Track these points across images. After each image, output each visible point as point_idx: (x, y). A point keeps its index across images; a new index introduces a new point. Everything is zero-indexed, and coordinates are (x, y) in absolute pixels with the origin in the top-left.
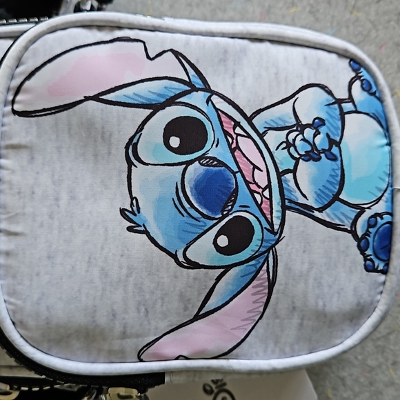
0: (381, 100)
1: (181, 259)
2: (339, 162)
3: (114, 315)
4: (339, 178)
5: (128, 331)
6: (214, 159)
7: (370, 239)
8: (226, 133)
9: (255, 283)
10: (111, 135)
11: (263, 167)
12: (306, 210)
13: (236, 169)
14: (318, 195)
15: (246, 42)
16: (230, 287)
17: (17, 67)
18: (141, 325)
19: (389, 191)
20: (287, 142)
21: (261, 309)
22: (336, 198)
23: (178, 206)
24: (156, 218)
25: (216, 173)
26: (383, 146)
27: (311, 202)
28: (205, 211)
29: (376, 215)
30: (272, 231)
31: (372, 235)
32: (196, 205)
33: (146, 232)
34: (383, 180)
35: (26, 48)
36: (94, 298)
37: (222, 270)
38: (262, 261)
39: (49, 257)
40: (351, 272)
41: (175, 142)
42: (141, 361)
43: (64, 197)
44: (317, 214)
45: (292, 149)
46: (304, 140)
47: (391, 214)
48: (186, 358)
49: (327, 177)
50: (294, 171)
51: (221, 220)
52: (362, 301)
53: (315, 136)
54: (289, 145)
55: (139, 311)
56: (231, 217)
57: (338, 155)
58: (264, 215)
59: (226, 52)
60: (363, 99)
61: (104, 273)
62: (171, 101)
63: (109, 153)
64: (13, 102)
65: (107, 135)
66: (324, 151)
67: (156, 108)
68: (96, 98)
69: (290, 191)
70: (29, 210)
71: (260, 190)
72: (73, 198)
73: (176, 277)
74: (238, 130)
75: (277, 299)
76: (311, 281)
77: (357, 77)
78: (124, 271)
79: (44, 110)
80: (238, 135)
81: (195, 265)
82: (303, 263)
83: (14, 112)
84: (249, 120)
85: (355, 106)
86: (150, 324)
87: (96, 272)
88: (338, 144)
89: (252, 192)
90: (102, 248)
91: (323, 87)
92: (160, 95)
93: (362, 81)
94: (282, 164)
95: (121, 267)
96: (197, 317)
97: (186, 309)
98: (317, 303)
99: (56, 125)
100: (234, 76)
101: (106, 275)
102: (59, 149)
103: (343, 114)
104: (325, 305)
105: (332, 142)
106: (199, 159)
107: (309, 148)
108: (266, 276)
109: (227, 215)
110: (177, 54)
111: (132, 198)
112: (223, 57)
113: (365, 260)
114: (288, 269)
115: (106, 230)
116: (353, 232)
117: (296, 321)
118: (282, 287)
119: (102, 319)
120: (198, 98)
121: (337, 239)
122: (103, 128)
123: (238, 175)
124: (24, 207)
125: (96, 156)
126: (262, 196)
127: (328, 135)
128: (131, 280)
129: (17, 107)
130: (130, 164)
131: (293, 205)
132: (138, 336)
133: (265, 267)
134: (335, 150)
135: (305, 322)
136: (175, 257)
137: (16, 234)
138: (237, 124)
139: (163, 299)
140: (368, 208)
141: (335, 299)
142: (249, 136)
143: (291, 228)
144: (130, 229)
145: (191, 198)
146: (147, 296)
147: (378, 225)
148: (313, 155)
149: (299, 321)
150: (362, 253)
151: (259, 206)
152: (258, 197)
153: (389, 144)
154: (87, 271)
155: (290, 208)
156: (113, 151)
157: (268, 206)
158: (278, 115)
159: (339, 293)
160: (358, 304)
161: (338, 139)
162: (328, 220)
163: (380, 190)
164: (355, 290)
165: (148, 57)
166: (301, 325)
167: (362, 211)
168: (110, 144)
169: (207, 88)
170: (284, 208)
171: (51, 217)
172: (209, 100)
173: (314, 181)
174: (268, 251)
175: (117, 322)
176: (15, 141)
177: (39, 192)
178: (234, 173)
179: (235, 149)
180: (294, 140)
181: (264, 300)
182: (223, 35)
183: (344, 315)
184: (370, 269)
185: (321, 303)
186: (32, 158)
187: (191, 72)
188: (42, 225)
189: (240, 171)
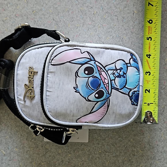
0: (137, 63)
1: (87, 99)
2: (126, 78)
3: (71, 111)
4: (125, 82)
5: (74, 115)
6: (96, 76)
7: (133, 97)
8: (99, 71)
9: (104, 106)
10: (72, 70)
11: (107, 79)
12: (117, 89)
13: (100, 79)
14: (120, 86)
15: (104, 49)
16: (98, 106)
17: (52, 54)
18: (77, 114)
19: (138, 86)
20: (113, 73)
21: (106, 112)
22: (125, 87)
23: (87, 87)
24: (81, 89)
25: (96, 80)
26: (137, 75)
27: (118, 87)
28: (93, 88)
29: (135, 91)
30: (109, 94)
31: (133, 96)
32: (91, 87)
33: (79, 92)
34: (137, 83)
35: (54, 51)
36: (67, 107)
37: (96, 102)
38: (106, 101)
39: (57, 97)
40: (128, 105)
41: (86, 72)
42: (77, 122)
43: (61, 84)
44: (120, 90)
45: (114, 75)
46: (117, 73)
47: (139, 91)
48: (87, 123)
49: (123, 82)
50: (114, 80)
51: (96, 90)
52: (131, 112)
53: (120, 72)
54: (113, 74)
55: (77, 111)
56: (99, 90)
57: (126, 77)
58: (107, 90)
59: (99, 52)
60: (133, 63)
61: (69, 101)
62: (86, 63)
63: (72, 74)
64: (51, 62)
65: (71, 70)
66: (122, 75)
67: (82, 64)
68: (69, 62)
69: (113, 85)
70: (53, 86)
71: (106, 84)
72: (63, 84)
73: (86, 103)
74: (101, 70)
75: (110, 110)
76: (118, 106)
77: (132, 58)
78: (74, 101)
79: (58, 64)
80: (101, 71)
81: (90, 101)
82: (116, 102)
83: (51, 64)
84: (104, 68)
85: (131, 65)
86: (79, 114)
87: (67, 101)
88: (126, 74)
89: (104, 84)
90: (69, 96)
91: (123, 60)
92: (83, 62)
93: (133, 59)
94: (111, 78)
95: (73, 100)
96: (90, 113)
97: (88, 111)
98: (119, 112)
99: (60, 67)
100: (101, 57)
101: (70, 102)
102: (61, 73)
103: (127, 67)
104: (121, 112)
105: (124, 73)
106: (92, 76)
107: (118, 75)
108: (107, 104)
109: (98, 90)
110: (88, 52)
111: (76, 85)
112: (99, 53)
113: (132, 102)
114: (112, 103)
115: (70, 92)
116: (129, 95)
117: (114, 116)
118: (111, 107)
119: (68, 112)
120: (92, 62)
121: (125, 97)
122: (70, 69)
123: (101, 80)
124: (52, 85)
125: (69, 75)
126: (106, 85)
127: (123, 72)
128: (75, 103)
129: (52, 63)
130: (76, 77)
131: (114, 88)
132: (76, 116)
133: (107, 102)
134: (125, 75)
135: (116, 116)
136: (85, 98)
137: (50, 91)
138: (101, 68)
139: (82, 108)
140: (133, 89)
141: (124, 111)
142: (104, 71)
143: (113, 93)
144: (75, 92)
145: (90, 85)
146: (79, 107)
147: (135, 94)
148: (119, 76)
149: (115, 116)
150: (131, 100)
151: (106, 88)
152: (105, 86)
153: (139, 74)
154: (65, 101)
155: (113, 89)
156: (73, 74)
157: (108, 88)
158: (111, 67)
159: (125, 110)
160: (130, 113)
161: (126, 73)
162: (122, 92)
163: (136, 85)
164: (129, 109)
165: (81, 53)
166: (115, 117)
167: (131, 90)
168: (72, 72)
169: (95, 60)
170: (112, 89)
171: (58, 88)
172: (95, 63)
173: (119, 82)
174: (107, 98)
175: (72, 113)
176: (51, 71)
177: (56, 82)
178: (100, 80)
179: (101, 74)
180: (115, 73)
181: (106, 110)
182: (99, 48)
183: (126, 115)
184: (133, 104)
185: (120, 112)
186: (55, 75)
187: (91, 56)
188: (56, 90)
189: (102, 79)
